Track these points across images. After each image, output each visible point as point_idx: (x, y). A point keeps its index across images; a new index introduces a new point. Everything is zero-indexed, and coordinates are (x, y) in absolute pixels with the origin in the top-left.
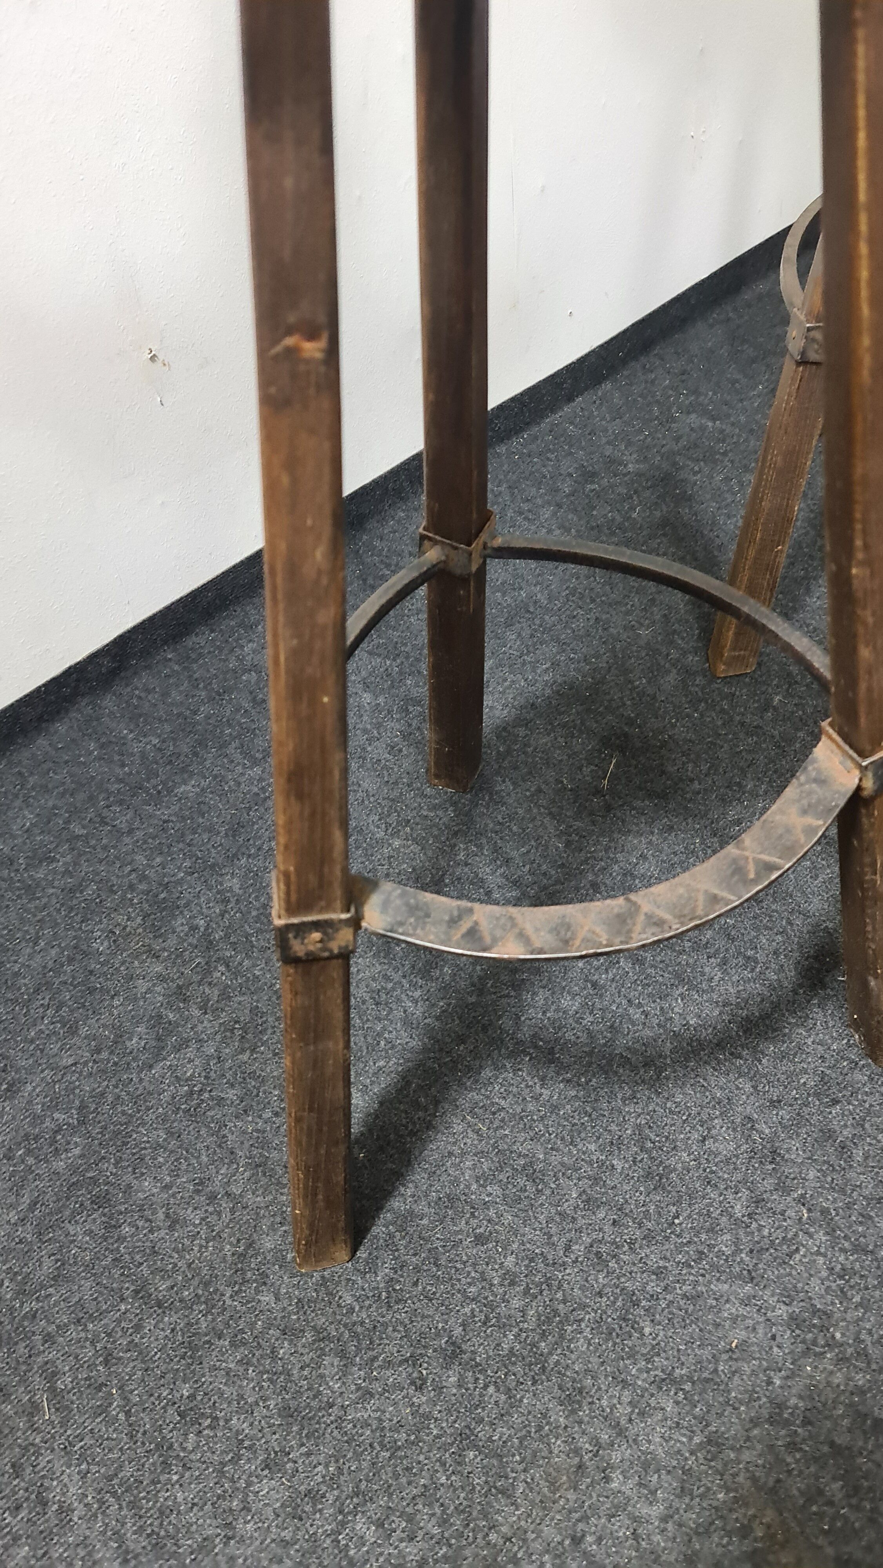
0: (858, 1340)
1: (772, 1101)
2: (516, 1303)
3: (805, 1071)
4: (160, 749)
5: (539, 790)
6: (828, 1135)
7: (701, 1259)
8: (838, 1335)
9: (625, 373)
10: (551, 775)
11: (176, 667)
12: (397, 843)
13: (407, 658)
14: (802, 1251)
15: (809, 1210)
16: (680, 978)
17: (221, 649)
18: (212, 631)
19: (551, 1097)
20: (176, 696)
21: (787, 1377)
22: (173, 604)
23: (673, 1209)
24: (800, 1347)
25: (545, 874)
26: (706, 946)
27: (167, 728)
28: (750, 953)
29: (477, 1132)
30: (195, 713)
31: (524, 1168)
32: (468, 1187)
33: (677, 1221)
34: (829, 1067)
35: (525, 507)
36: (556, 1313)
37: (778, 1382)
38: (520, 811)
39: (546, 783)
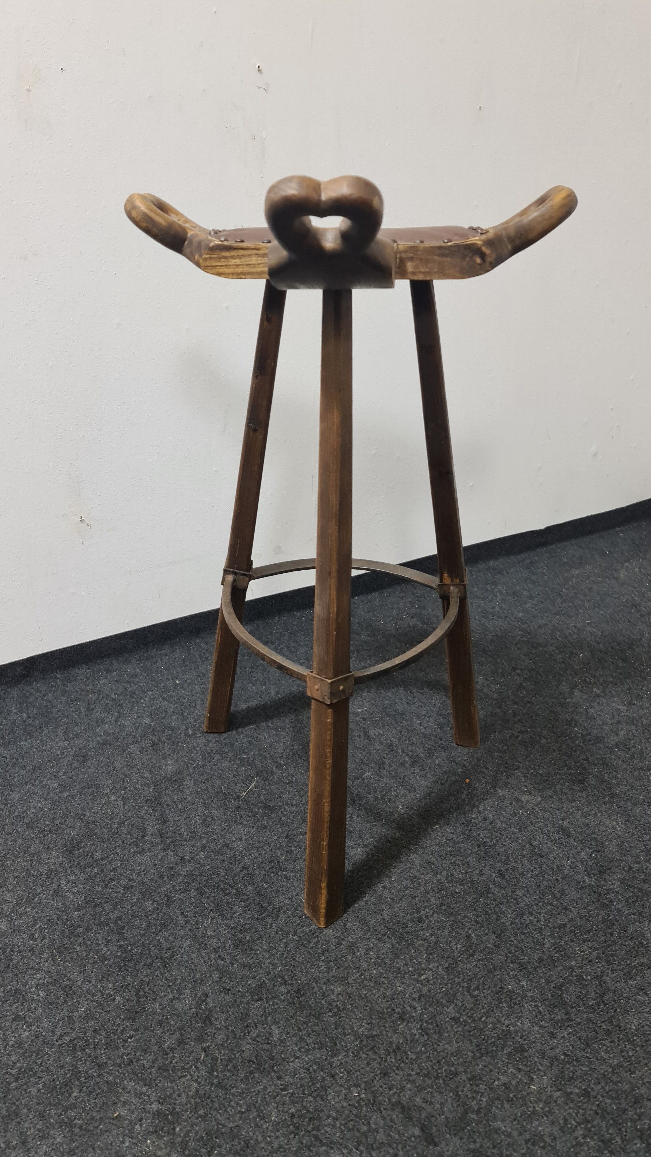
0: (187, 1135)
1: (224, 988)
2: (13, 1058)
3: (254, 977)
4: (24, 721)
5: (207, 790)
6: (245, 1016)
7: (129, 1064)
8: (178, 1129)
9: (389, 590)
10: (219, 782)
11: (59, 682)
12: (113, 798)
13: (181, 706)
14: (188, 1077)
15: (206, 1056)
16: (219, 909)
17: (88, 679)
18: (89, 669)
19: (106, 952)
20: (50, 696)
21: (134, 1144)
22: (68, 647)
23: (132, 1033)
24: (151, 1129)
25: (180, 834)
26: (244, 895)
27: (35, 711)
28: (265, 905)
29: (54, 961)
30: (53, 707)
31: (66, 986)
32: (30, 988)
33: (129, 1040)
34: (269, 979)
35: (293, 644)
36: (31, 1070)
37: (127, 1144)
38: (189, 798)
39: (213, 786)
